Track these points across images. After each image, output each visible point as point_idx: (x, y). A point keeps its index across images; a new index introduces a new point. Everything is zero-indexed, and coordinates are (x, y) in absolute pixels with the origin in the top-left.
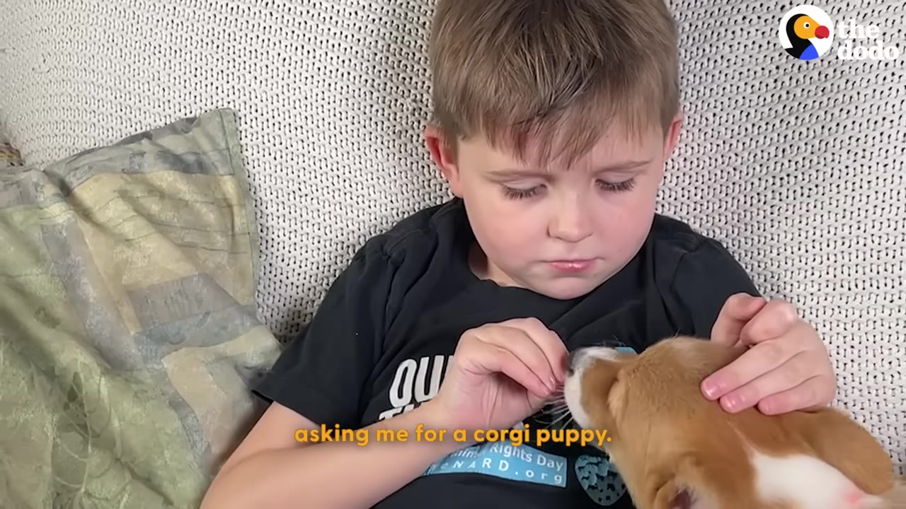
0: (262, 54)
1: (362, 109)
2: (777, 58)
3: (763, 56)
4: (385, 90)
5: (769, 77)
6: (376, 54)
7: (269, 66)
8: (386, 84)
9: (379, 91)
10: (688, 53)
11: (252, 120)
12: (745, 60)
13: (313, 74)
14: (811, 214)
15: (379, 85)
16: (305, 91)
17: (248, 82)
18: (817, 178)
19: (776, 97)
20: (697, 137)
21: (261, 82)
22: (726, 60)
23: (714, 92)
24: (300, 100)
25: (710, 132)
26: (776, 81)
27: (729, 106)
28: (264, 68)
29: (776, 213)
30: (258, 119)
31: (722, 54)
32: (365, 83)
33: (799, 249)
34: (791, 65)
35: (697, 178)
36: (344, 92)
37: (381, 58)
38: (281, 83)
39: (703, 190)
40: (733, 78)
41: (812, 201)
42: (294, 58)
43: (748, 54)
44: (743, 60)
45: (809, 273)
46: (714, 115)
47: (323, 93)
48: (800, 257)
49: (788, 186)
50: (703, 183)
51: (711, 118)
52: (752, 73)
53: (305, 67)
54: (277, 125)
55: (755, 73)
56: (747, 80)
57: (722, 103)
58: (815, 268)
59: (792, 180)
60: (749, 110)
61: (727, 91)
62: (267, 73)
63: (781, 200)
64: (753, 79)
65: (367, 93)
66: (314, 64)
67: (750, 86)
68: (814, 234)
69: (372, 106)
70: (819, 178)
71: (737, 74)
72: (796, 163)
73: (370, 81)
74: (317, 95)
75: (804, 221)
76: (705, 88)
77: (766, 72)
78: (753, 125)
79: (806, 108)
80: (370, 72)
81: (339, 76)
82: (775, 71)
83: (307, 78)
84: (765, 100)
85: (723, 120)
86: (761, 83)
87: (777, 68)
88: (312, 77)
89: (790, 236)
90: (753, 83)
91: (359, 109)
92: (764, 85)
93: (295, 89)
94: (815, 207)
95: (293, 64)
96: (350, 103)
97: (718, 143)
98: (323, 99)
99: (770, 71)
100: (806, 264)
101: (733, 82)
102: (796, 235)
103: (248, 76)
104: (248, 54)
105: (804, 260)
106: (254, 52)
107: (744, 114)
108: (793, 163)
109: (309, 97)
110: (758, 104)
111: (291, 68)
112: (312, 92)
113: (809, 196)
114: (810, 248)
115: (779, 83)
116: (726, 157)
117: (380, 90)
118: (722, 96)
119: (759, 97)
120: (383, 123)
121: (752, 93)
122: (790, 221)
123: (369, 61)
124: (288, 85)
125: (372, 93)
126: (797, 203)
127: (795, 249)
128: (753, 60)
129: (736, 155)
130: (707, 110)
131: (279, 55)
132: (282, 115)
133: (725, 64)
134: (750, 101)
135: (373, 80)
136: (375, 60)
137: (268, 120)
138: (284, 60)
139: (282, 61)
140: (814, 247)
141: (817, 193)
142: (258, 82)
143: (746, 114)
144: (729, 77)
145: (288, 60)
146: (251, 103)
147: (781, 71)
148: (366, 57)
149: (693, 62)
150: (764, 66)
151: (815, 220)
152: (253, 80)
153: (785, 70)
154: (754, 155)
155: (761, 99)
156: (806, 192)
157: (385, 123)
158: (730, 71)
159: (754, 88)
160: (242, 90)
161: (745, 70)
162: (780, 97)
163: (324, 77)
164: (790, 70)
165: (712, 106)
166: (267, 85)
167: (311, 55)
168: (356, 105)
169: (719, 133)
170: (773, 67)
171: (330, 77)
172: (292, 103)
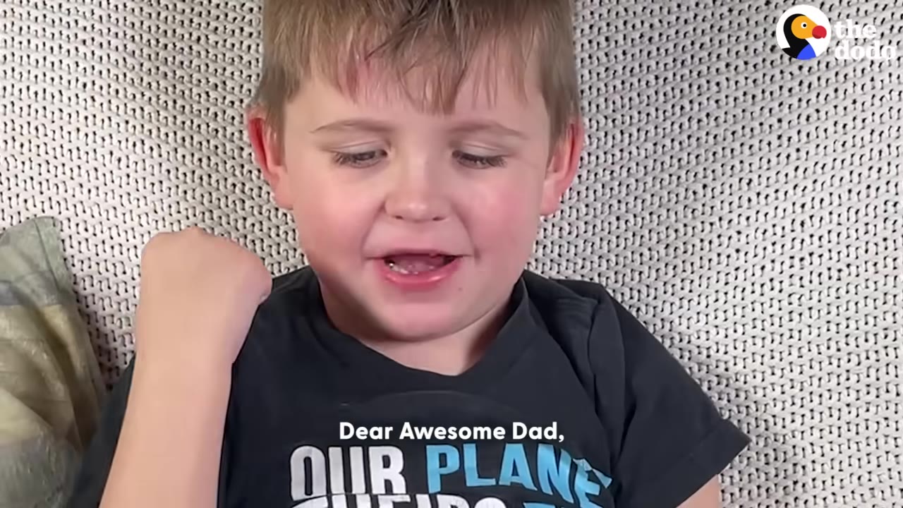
0: (87, 153)
1: (232, 223)
2: (776, 109)
3: (759, 108)
4: (260, 196)
5: (770, 133)
6: (242, 149)
7: (99, 169)
8: (260, 188)
9: (253, 199)
10: (660, 112)
11: (80, 243)
12: (737, 116)
13: (161, 179)
14: (843, 301)
15: (252, 190)
16: (153, 202)
17: (70, 192)
18: (848, 256)
19: (783, 157)
20: (682, 216)
21: (89, 191)
22: (714, 118)
23: (702, 159)
24: (147, 214)
25: (700, 208)
26: (779, 137)
27: (723, 175)
28: (92, 173)
29: (796, 303)
30: (90, 240)
31: (707, 111)
32: (232, 188)
33: (829, 348)
34: (796, 116)
35: (684, 267)
36: (205, 201)
37: (250, 154)
38: (118, 191)
39: (692, 281)
40: (724, 139)
41: (842, 284)
42: (132, 158)
43: (740, 107)
44: (734, 116)
45: (843, 379)
46: (705, 186)
47: (178, 203)
48: (830, 357)
49: (811, 268)
50: (692, 273)
51: (701, 192)
52: (747, 130)
53: (149, 169)
54: (117, 248)
55: (752, 130)
56: (743, 140)
57: (713, 171)
58: (851, 371)
59: (815, 258)
60: (750, 176)
61: (719, 155)
62: (97, 179)
63: (802, 286)
64: (750, 138)
65: (237, 202)
66: (161, 164)
67: (748, 147)
68: (848, 327)
69: (245, 219)
70: (851, 256)
71: (729, 134)
72: (820, 238)
73: (239, 186)
74: (170, 207)
75: (834, 311)
76: (689, 154)
77: (766, 127)
78: (758, 194)
79: (825, 168)
80: (237, 173)
81: (197, 181)
82: (776, 125)
83: (153, 184)
84: (769, 161)
85: (717, 192)
86: (761, 141)
87: (780, 121)
88: (161, 182)
89: (815, 332)
90: (751, 142)
91: (229, 223)
92: (764, 144)
93: (138, 200)
94: (847, 292)
95: (132, 166)
96: (215, 217)
97: (712, 221)
98: (179, 212)
99: (770, 126)
100: (839, 366)
101: (726, 144)
102: (824, 329)
103: (70, 184)
104: (67, 155)
105: (835, 362)
106: (75, 152)
107: (745, 182)
108: (816, 238)
109: (159, 210)
110: (760, 168)
111: (131, 171)
112: (162, 203)
113: (839, 279)
114: (842, 345)
115: (785, 139)
116: (724, 236)
117: (254, 196)
118: (713, 162)
119: (761, 159)
120: (262, 240)
121: (752, 155)
122: (814, 312)
123: (234, 158)
124: (129, 194)
125: (244, 202)
126: (824, 288)
127: (823, 348)
128: (748, 114)
129: (739, 233)
130: (694, 182)
131: (111, 153)
132: (123, 234)
133: (713, 123)
134: (750, 165)
135: (243, 184)
136: (242, 157)
137: (103, 242)
138: (119, 160)
139: (117, 162)
140: (847, 344)
141: (850, 274)
142: (85, 190)
143: (747, 181)
144: (720, 139)
145: (124, 161)
146: (78, 220)
147: (785, 124)
148: (229, 153)
149: (668, 123)
150: (763, 120)
151: (847, 309)
152: (78, 189)
153: (790, 122)
154: (762, 231)
155: (765, 161)
156: (834, 274)
157: (265, 240)
158: (720, 131)
159: (753, 148)
160: (63, 203)
161: (738, 128)
162: (788, 156)
163: (176, 182)
164: (796, 121)
165: (700, 175)
166: (98, 195)
167: (155, 153)
168: (223, 218)
169: (712, 208)
170: (774, 120)
171: (185, 182)
172: (136, 219)
